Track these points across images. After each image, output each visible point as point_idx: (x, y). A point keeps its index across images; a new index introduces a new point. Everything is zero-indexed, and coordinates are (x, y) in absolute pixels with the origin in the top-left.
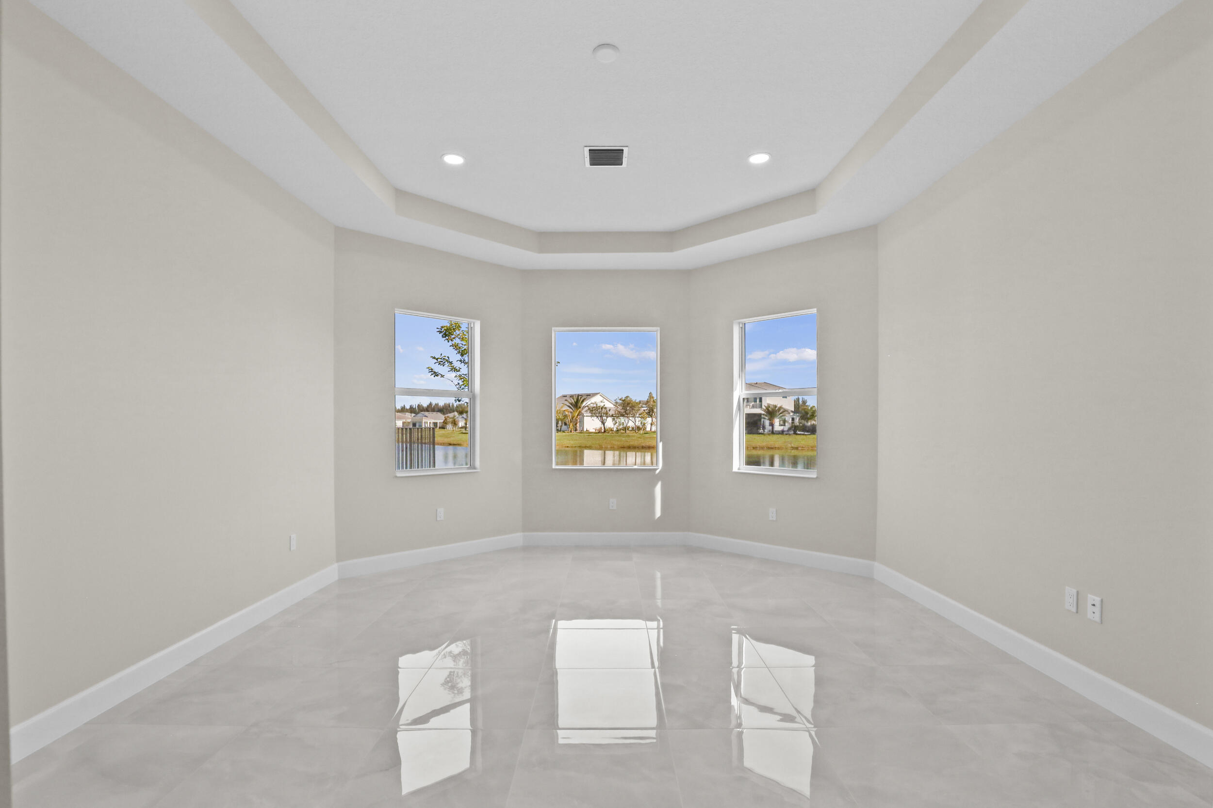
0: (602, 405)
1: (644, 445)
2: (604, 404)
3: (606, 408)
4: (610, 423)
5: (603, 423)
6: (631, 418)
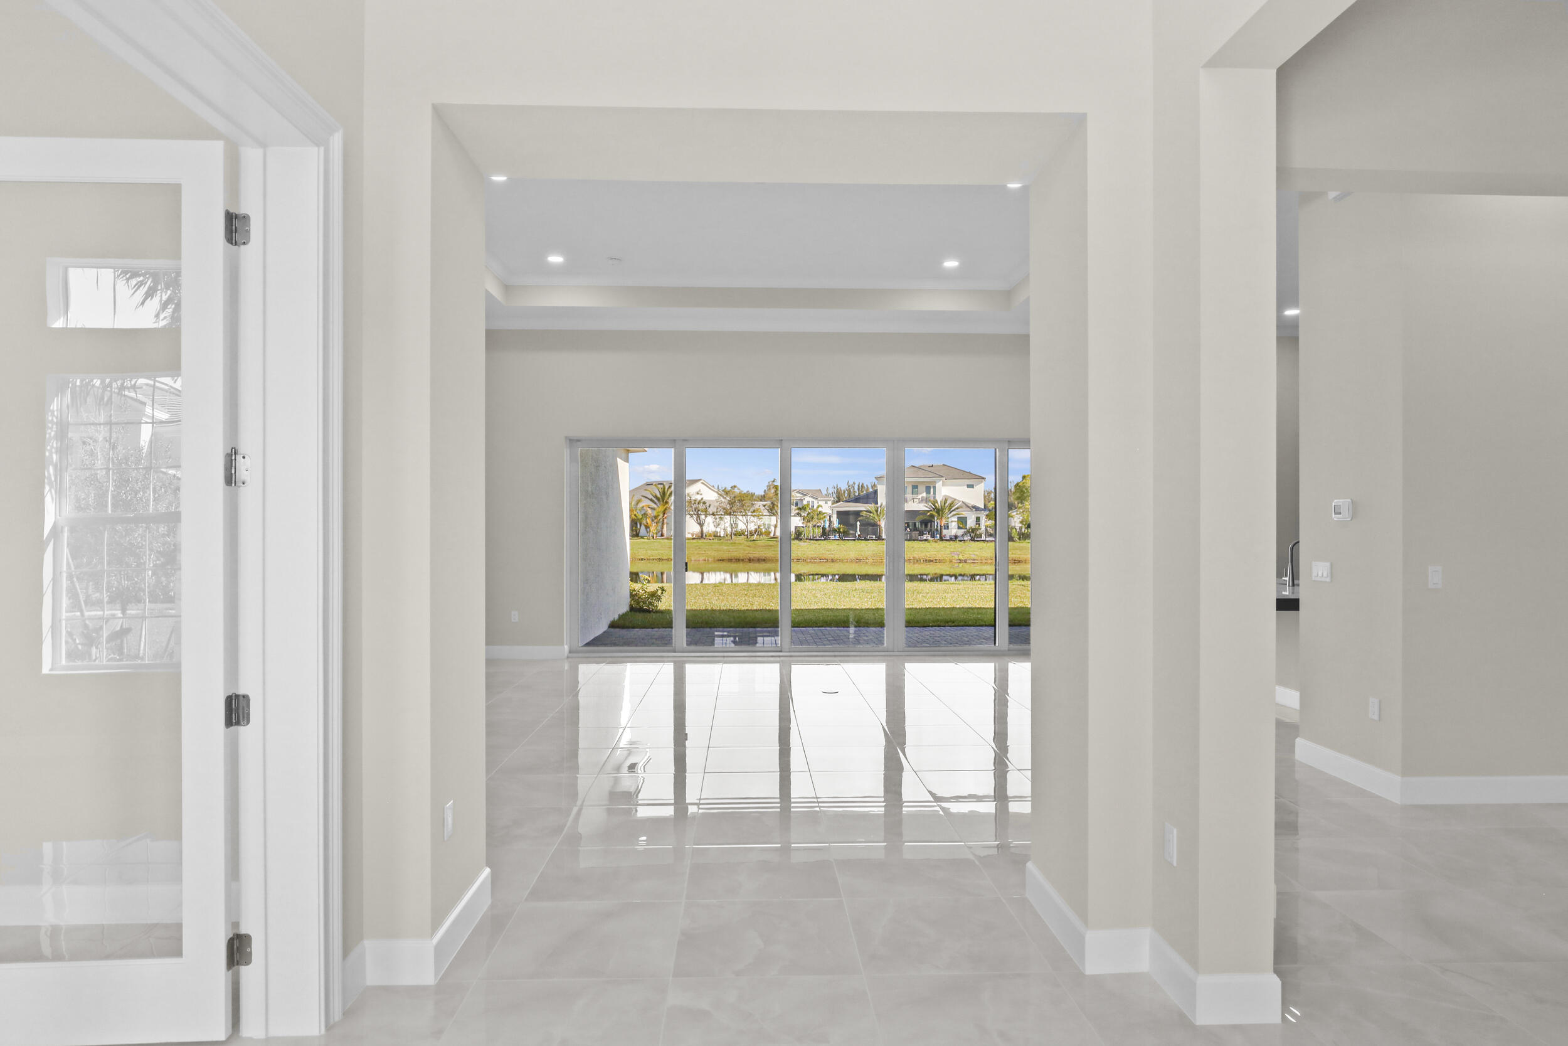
0: (699, 497)
1: (751, 556)
2: (701, 497)
3: (704, 503)
4: (710, 525)
5: (701, 525)
6: (740, 518)
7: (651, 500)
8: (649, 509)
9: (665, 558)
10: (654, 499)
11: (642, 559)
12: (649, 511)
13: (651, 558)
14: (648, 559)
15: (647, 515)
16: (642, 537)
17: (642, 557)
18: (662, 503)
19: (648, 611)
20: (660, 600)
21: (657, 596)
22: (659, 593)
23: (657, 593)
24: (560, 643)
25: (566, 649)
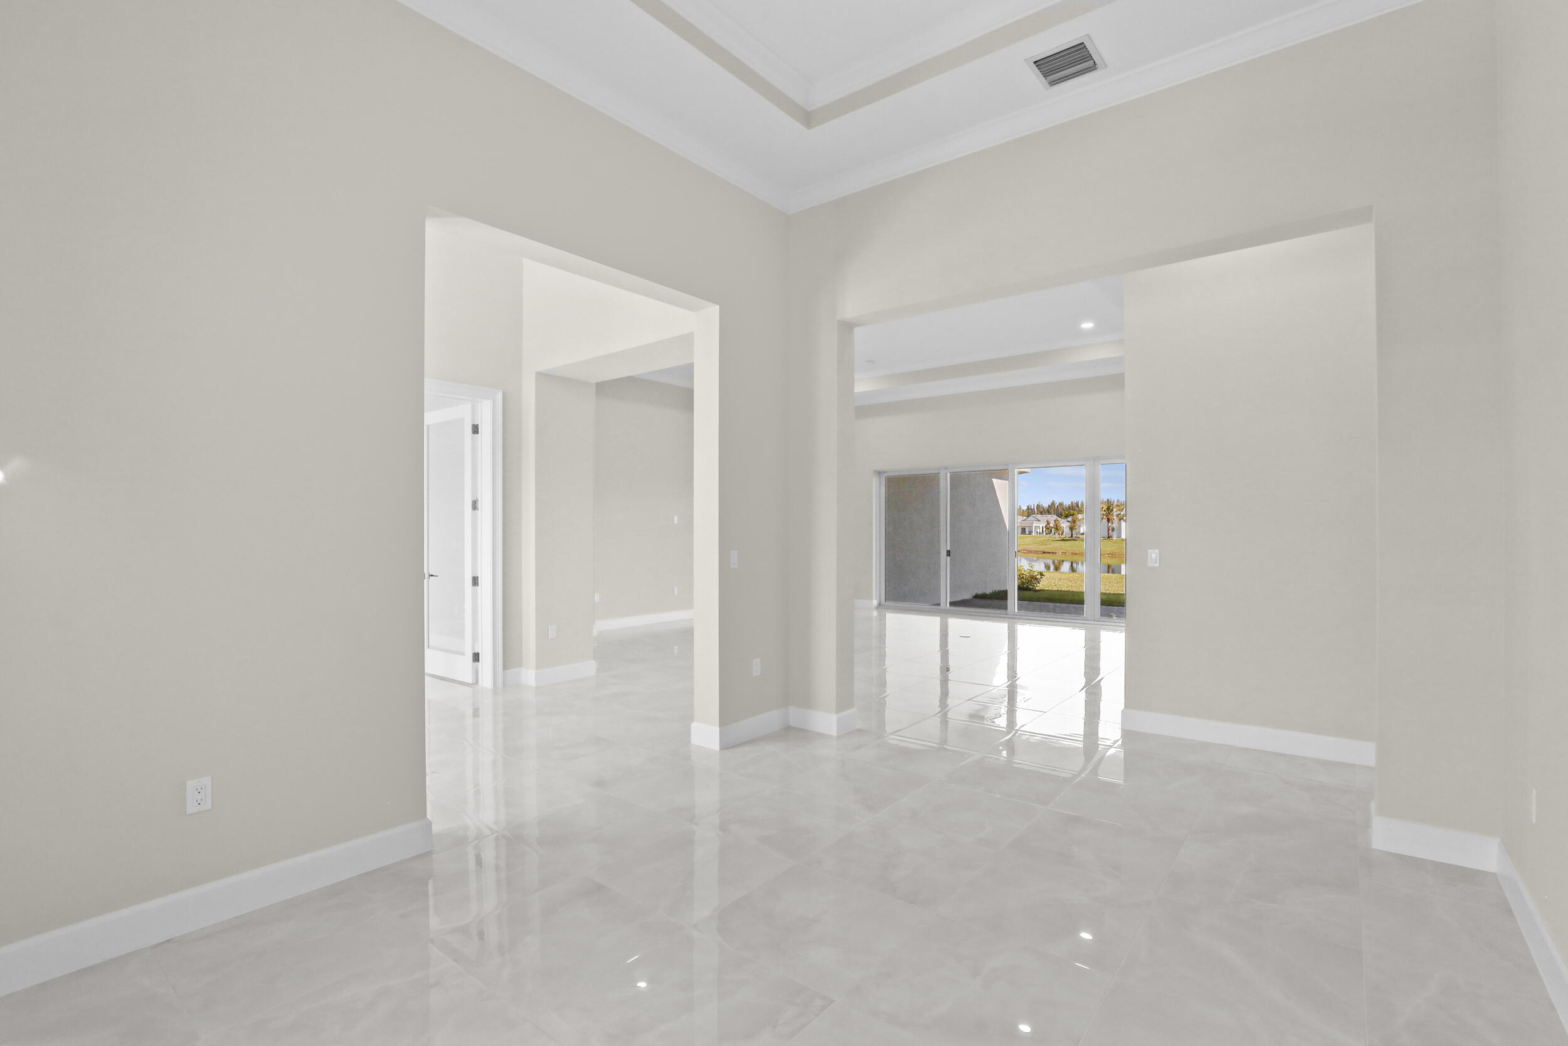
19: (1030, 590)
20: (1039, 583)
21: (1037, 579)
22: (1039, 577)
23: (1037, 577)
24: (871, 598)
25: (875, 602)
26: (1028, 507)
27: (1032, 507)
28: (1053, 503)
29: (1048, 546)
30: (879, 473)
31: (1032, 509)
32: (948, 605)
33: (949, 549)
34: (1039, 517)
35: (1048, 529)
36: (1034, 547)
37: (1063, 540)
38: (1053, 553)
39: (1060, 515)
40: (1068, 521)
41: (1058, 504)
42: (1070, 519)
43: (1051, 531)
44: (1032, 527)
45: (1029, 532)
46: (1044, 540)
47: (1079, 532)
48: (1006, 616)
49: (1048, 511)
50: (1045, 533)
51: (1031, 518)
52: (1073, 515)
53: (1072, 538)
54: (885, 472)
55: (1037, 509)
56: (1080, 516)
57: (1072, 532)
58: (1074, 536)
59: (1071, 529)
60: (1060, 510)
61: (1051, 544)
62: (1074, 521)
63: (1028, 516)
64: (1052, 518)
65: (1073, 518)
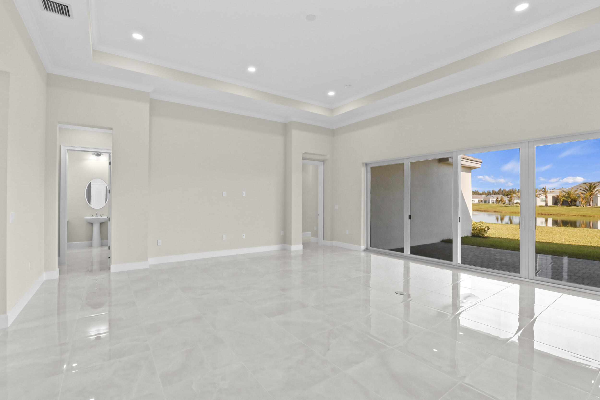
7: (583, 190)
8: (581, 194)
9: (587, 215)
10: (585, 190)
11: (574, 216)
12: (582, 195)
13: (579, 215)
14: (577, 216)
15: (580, 197)
16: (578, 206)
17: (574, 215)
18: (589, 191)
19: (480, 237)
20: (486, 233)
21: (485, 230)
22: (486, 229)
23: (485, 229)
24: (360, 244)
25: (363, 247)
26: (488, 191)
27: (490, 192)
28: (500, 190)
29: (497, 209)
30: (366, 165)
31: (489, 192)
32: (409, 253)
33: (410, 214)
34: (493, 195)
35: (498, 201)
36: (491, 209)
37: (505, 206)
38: (500, 212)
39: (504, 195)
40: (508, 197)
41: (503, 190)
42: (509, 196)
43: (499, 202)
44: (489, 200)
45: (488, 202)
46: (496, 206)
47: (514, 202)
48: (451, 266)
49: (498, 193)
50: (496, 203)
51: (489, 196)
52: (510, 195)
53: (510, 205)
54: (371, 164)
55: (493, 192)
56: (514, 195)
57: (510, 203)
58: (511, 204)
59: (510, 201)
60: (504, 192)
61: (499, 208)
62: (511, 197)
63: (488, 195)
64: (499, 196)
65: (510, 196)
